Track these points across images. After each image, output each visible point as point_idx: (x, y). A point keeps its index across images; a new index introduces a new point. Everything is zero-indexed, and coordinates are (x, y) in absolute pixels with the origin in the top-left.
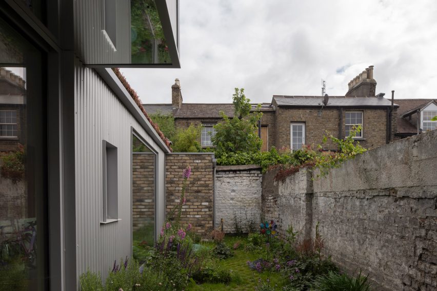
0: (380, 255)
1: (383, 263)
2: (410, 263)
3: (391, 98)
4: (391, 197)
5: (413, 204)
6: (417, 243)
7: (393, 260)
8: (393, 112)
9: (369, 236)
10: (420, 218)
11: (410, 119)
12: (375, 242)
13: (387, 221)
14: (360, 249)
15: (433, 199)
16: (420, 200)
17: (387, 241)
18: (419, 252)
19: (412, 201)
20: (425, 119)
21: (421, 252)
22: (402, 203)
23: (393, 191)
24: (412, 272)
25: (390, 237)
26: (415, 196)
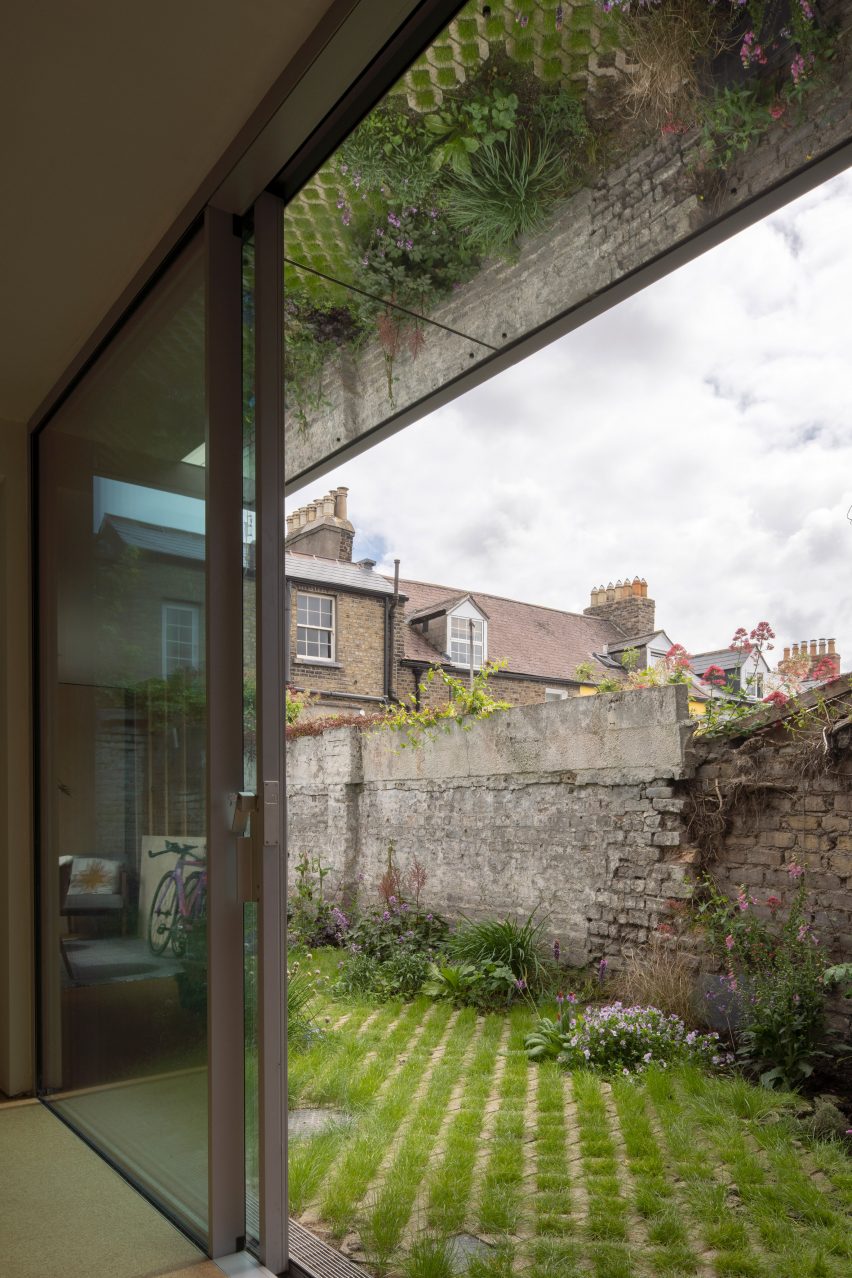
0: (541, 883)
1: (547, 895)
2: (599, 885)
4: (563, 785)
5: (602, 795)
6: (610, 852)
7: (568, 886)
8: (397, 610)
9: (517, 855)
10: (616, 816)
11: (426, 629)
12: (531, 862)
13: (555, 825)
14: (495, 881)
15: (637, 785)
16: (616, 789)
17: (554, 858)
18: (613, 865)
19: (601, 791)
20: (454, 635)
21: (617, 865)
22: (583, 794)
23: (568, 775)
24: (603, 898)
25: (560, 850)
26: (609, 782)
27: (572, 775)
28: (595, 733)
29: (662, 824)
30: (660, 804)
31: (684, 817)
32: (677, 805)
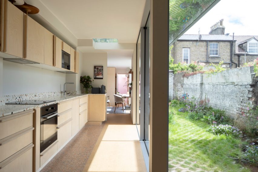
0: (230, 103)
1: (231, 105)
2: (239, 104)
3: (233, 35)
4: (233, 85)
5: (239, 87)
6: (241, 98)
7: (234, 104)
8: (234, 43)
9: (226, 97)
10: (241, 91)
11: (242, 46)
12: (228, 99)
13: (232, 92)
14: (222, 102)
15: (245, 85)
17: (232, 98)
18: (241, 100)
19: (239, 86)
20: (250, 47)
22: (236, 86)
23: (234, 83)
24: (239, 106)
25: (233, 97)
28: (237, 75)
29: (249, 93)
30: (248, 89)
31: (253, 91)
32: (251, 89)
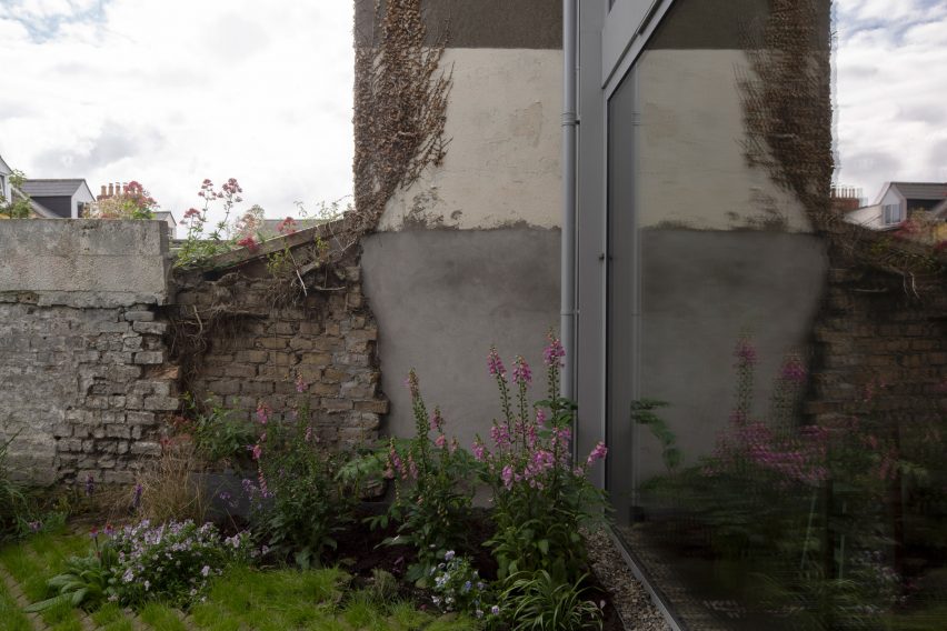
2: (69, 403)
4: (19, 305)
5: (72, 316)
6: (83, 372)
7: (29, 406)
10: (88, 337)
15: (115, 309)
16: (89, 312)
18: (86, 384)
19: (70, 313)
21: (92, 383)
22: (47, 315)
23: (27, 296)
24: (74, 416)
25: (18, 371)
26: (81, 304)
27: (33, 295)
28: (65, 256)
29: (144, 345)
30: (142, 327)
31: (165, 339)
32: (160, 327)
